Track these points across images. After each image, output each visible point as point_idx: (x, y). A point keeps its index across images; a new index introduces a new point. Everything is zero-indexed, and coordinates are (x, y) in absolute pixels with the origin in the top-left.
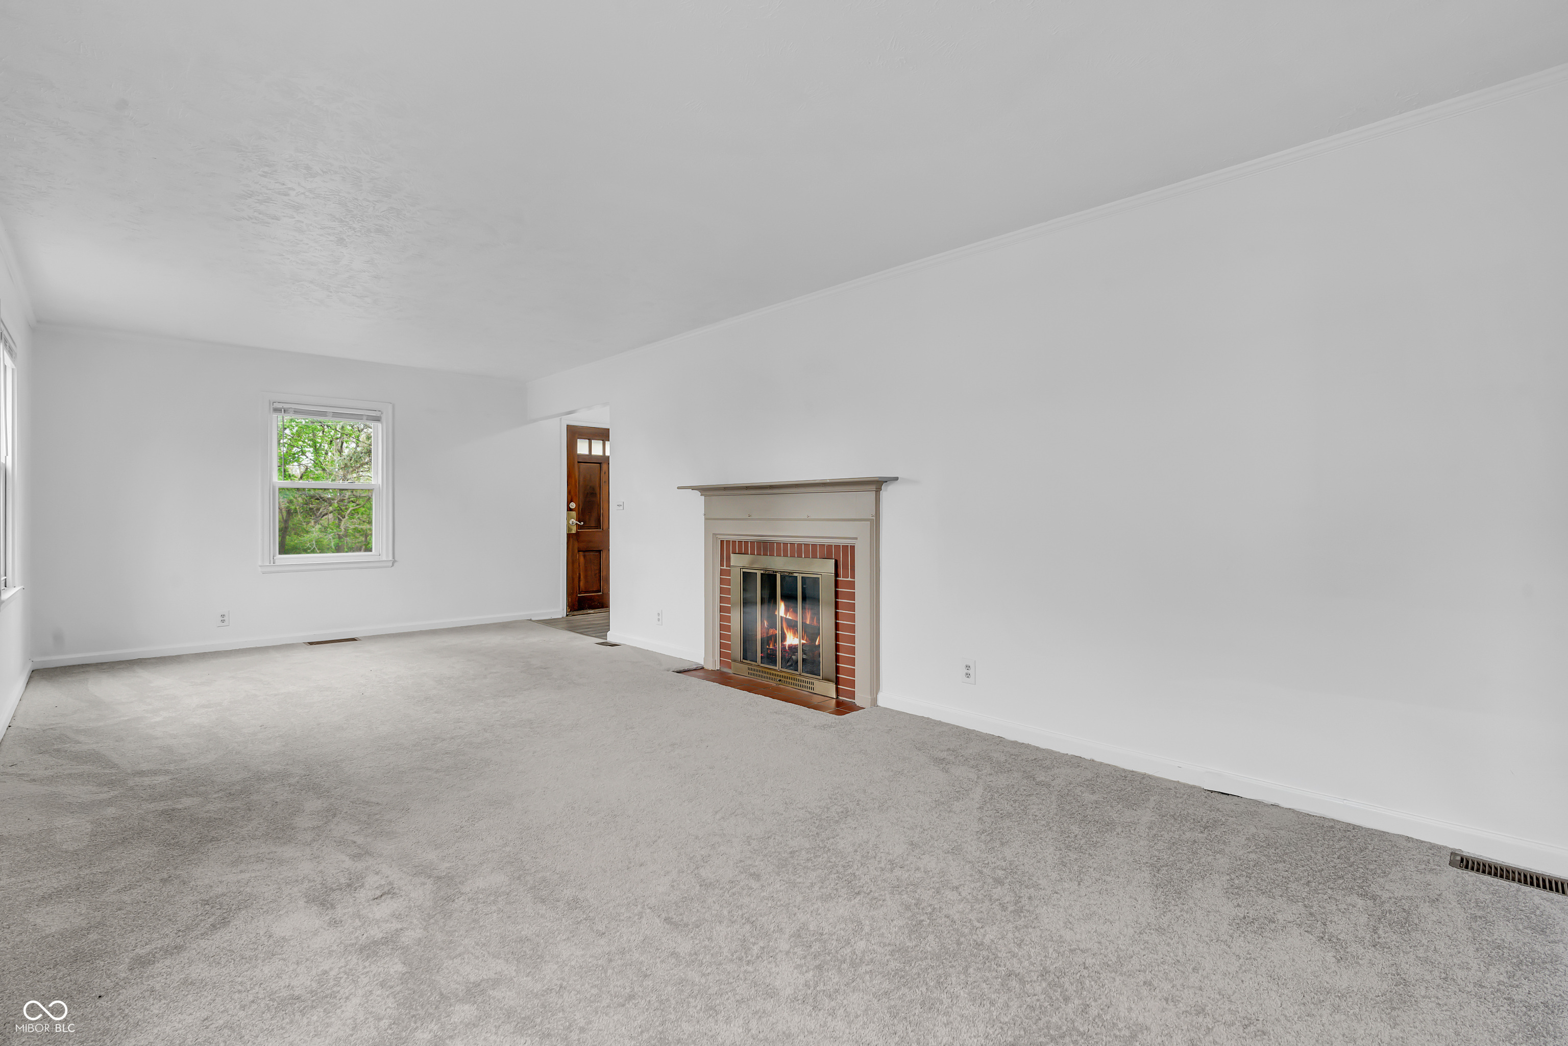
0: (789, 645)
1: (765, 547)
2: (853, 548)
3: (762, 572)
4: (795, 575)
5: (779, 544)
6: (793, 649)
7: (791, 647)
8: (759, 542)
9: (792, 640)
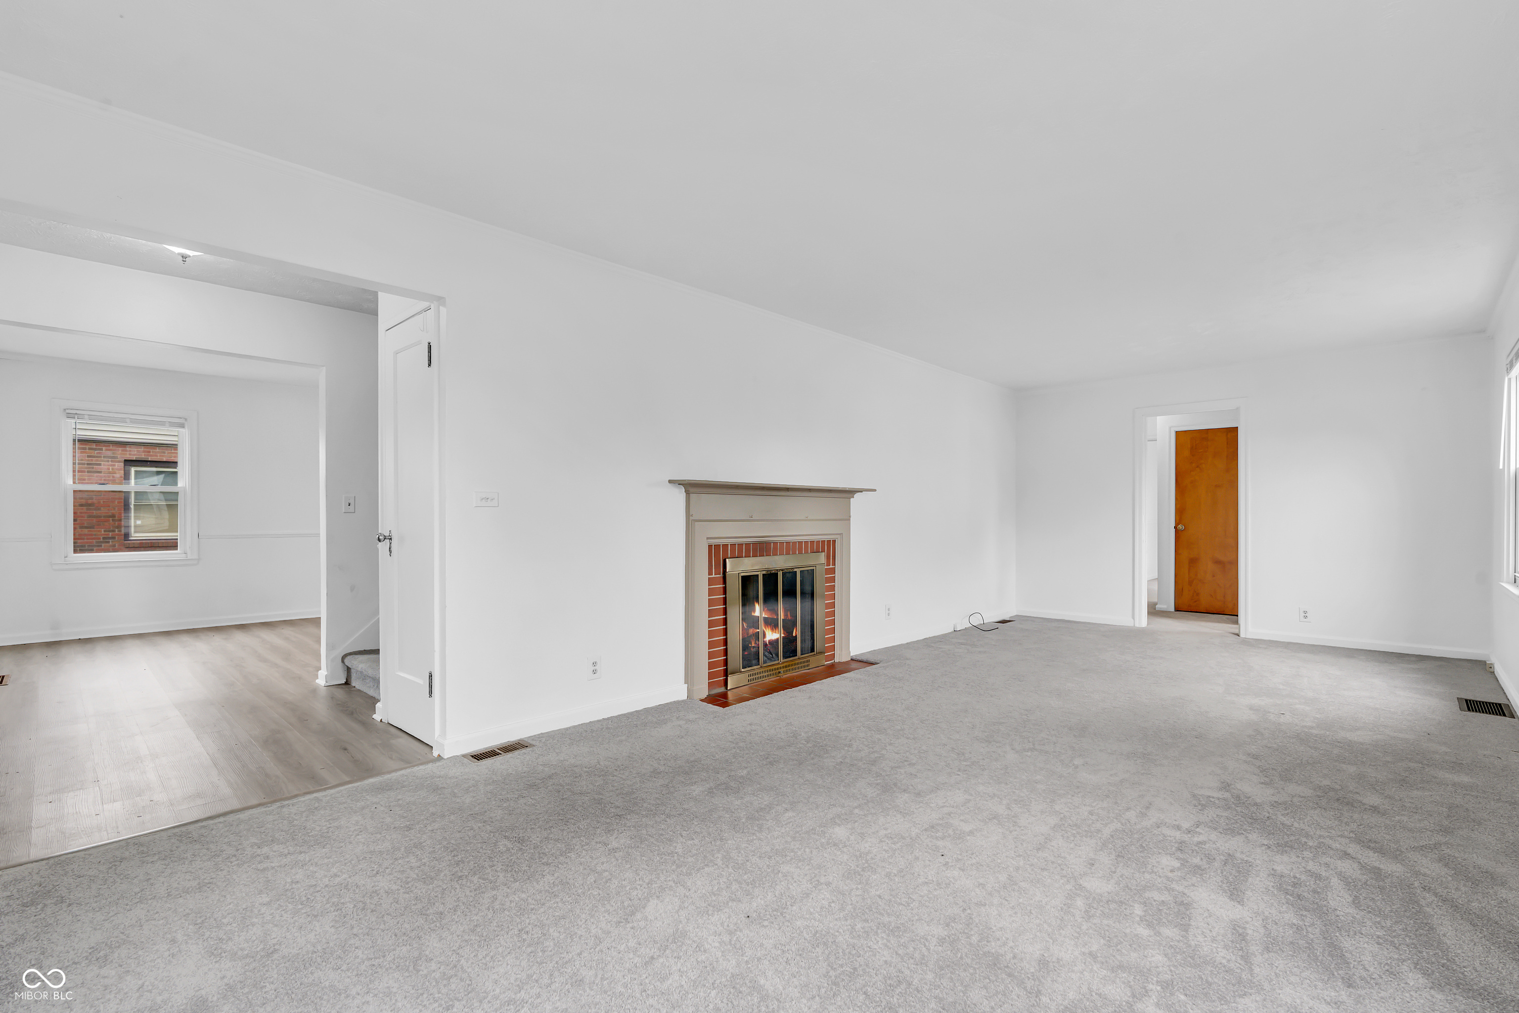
0: (769, 641)
1: (761, 548)
2: (834, 541)
3: (764, 572)
4: (795, 570)
5: (775, 543)
6: (774, 643)
7: (771, 642)
8: (755, 544)
9: (772, 635)
